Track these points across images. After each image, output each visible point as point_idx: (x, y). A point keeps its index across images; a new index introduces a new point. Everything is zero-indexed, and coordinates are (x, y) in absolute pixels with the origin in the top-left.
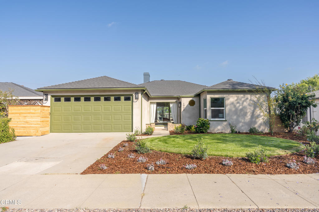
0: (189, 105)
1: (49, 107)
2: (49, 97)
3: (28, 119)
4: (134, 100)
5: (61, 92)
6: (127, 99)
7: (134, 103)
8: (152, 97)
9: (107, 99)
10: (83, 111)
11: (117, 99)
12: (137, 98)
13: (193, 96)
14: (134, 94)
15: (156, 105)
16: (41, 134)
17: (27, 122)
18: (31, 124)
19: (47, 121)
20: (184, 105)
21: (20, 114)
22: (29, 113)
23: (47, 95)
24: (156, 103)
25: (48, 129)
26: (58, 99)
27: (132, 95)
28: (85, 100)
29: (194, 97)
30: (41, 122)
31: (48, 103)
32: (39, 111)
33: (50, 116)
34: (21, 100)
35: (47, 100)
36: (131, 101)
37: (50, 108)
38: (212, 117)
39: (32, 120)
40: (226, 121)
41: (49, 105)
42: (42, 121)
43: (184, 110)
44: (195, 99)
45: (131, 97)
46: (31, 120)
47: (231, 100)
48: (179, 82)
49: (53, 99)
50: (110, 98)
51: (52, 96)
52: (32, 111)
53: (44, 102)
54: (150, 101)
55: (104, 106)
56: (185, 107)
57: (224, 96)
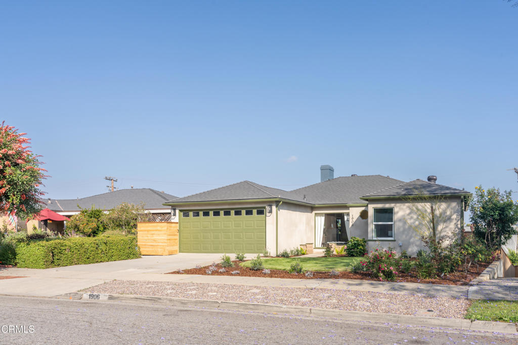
1: (177, 223)
2: (177, 211)
3: (155, 237)
4: (268, 214)
5: (189, 206)
6: (260, 212)
7: (267, 217)
9: (238, 213)
10: (212, 228)
11: (249, 212)
12: (271, 212)
14: (267, 207)
16: (167, 253)
17: (154, 240)
18: (159, 242)
19: (176, 239)
20: (353, 218)
21: (148, 231)
22: (156, 230)
23: (175, 210)
24: (324, 215)
25: (177, 248)
26: (186, 213)
27: (265, 208)
28: (214, 215)
30: (167, 240)
31: (176, 219)
32: (166, 228)
33: (178, 234)
35: (175, 215)
36: (264, 215)
37: (178, 224)
39: (160, 238)
40: (395, 241)
41: (177, 221)
42: (169, 240)
43: (353, 225)
45: (264, 210)
46: (158, 237)
48: (379, 177)
49: (182, 213)
50: (241, 211)
51: (181, 211)
52: (159, 228)
53: (173, 217)
54: (314, 212)
55: (235, 221)
56: (354, 220)
57: (392, 205)
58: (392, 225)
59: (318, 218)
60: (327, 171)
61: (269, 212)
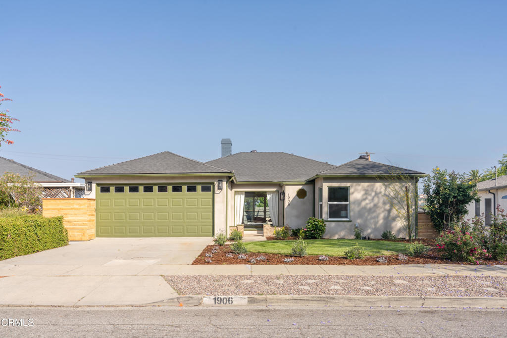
0: (297, 197)
1: (95, 200)
2: (94, 186)
4: (217, 191)
5: (111, 178)
6: (206, 188)
7: (215, 195)
8: (238, 183)
9: (177, 189)
10: (143, 207)
11: (192, 188)
12: (220, 188)
13: (304, 183)
14: (215, 183)
15: (244, 196)
16: (88, 239)
18: (75, 225)
19: (93, 220)
20: (289, 198)
21: (59, 210)
22: (72, 209)
23: (90, 183)
24: (244, 193)
25: (93, 231)
26: (105, 189)
27: (213, 183)
28: (145, 191)
29: (306, 184)
31: (93, 195)
32: (86, 206)
33: (95, 213)
35: (90, 190)
36: (211, 193)
37: (95, 202)
38: (331, 216)
40: (350, 221)
41: (94, 198)
42: (89, 221)
43: (289, 205)
44: (306, 188)
45: (212, 186)
46: (74, 218)
48: (282, 155)
49: (99, 188)
50: (181, 187)
51: (98, 185)
52: (76, 206)
53: (87, 192)
54: (234, 190)
55: (172, 199)
56: (291, 199)
57: (348, 184)
58: (347, 205)
59: (238, 196)
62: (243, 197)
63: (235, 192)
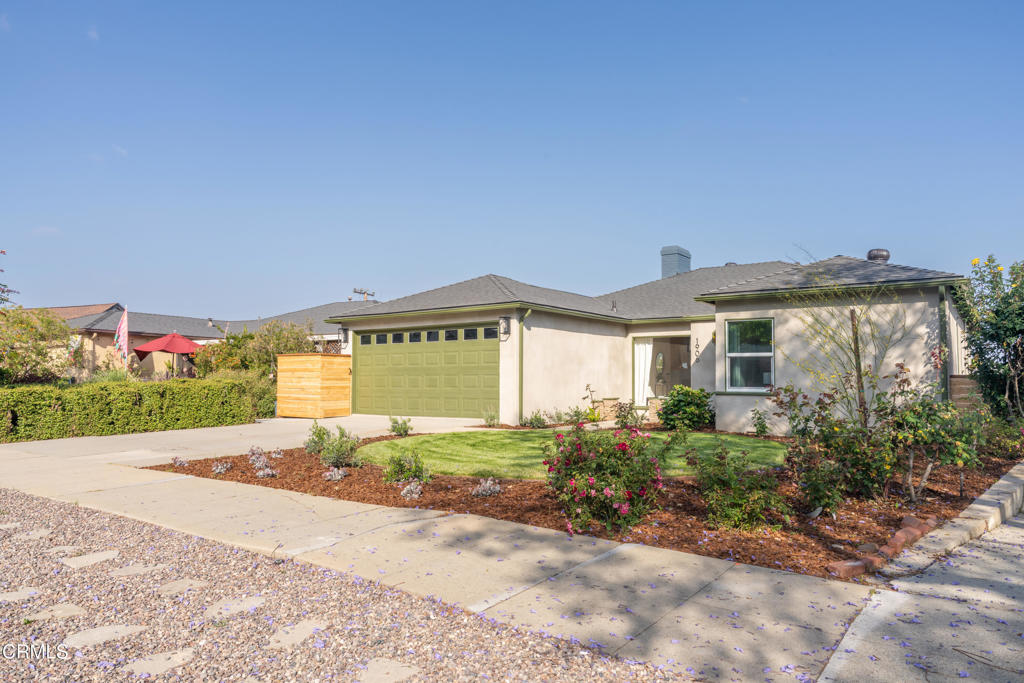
0: (712, 345)
1: (349, 356)
2: (351, 334)
3: (304, 383)
6: (490, 333)
7: (501, 344)
9: (451, 335)
10: (408, 366)
11: (471, 334)
12: (507, 332)
14: (501, 322)
15: (651, 346)
16: (323, 415)
17: (302, 389)
18: (308, 394)
19: (346, 388)
20: (697, 346)
21: (293, 371)
22: (305, 370)
23: (345, 331)
24: (651, 340)
25: (347, 404)
26: (366, 340)
27: (498, 323)
28: (411, 340)
30: (322, 388)
31: (349, 349)
32: (319, 366)
33: (351, 377)
34: (329, 342)
35: (346, 341)
36: (497, 339)
37: (351, 360)
39: (312, 384)
41: (351, 353)
42: (327, 388)
43: (698, 360)
45: (497, 328)
46: (307, 384)
47: (791, 324)
49: (359, 337)
51: (357, 332)
52: (310, 366)
53: (343, 345)
54: (631, 335)
55: (445, 352)
56: (701, 350)
57: (771, 313)
58: (770, 358)
59: (639, 348)
60: (676, 258)
61: (505, 333)
62: (649, 348)
63: (634, 338)
